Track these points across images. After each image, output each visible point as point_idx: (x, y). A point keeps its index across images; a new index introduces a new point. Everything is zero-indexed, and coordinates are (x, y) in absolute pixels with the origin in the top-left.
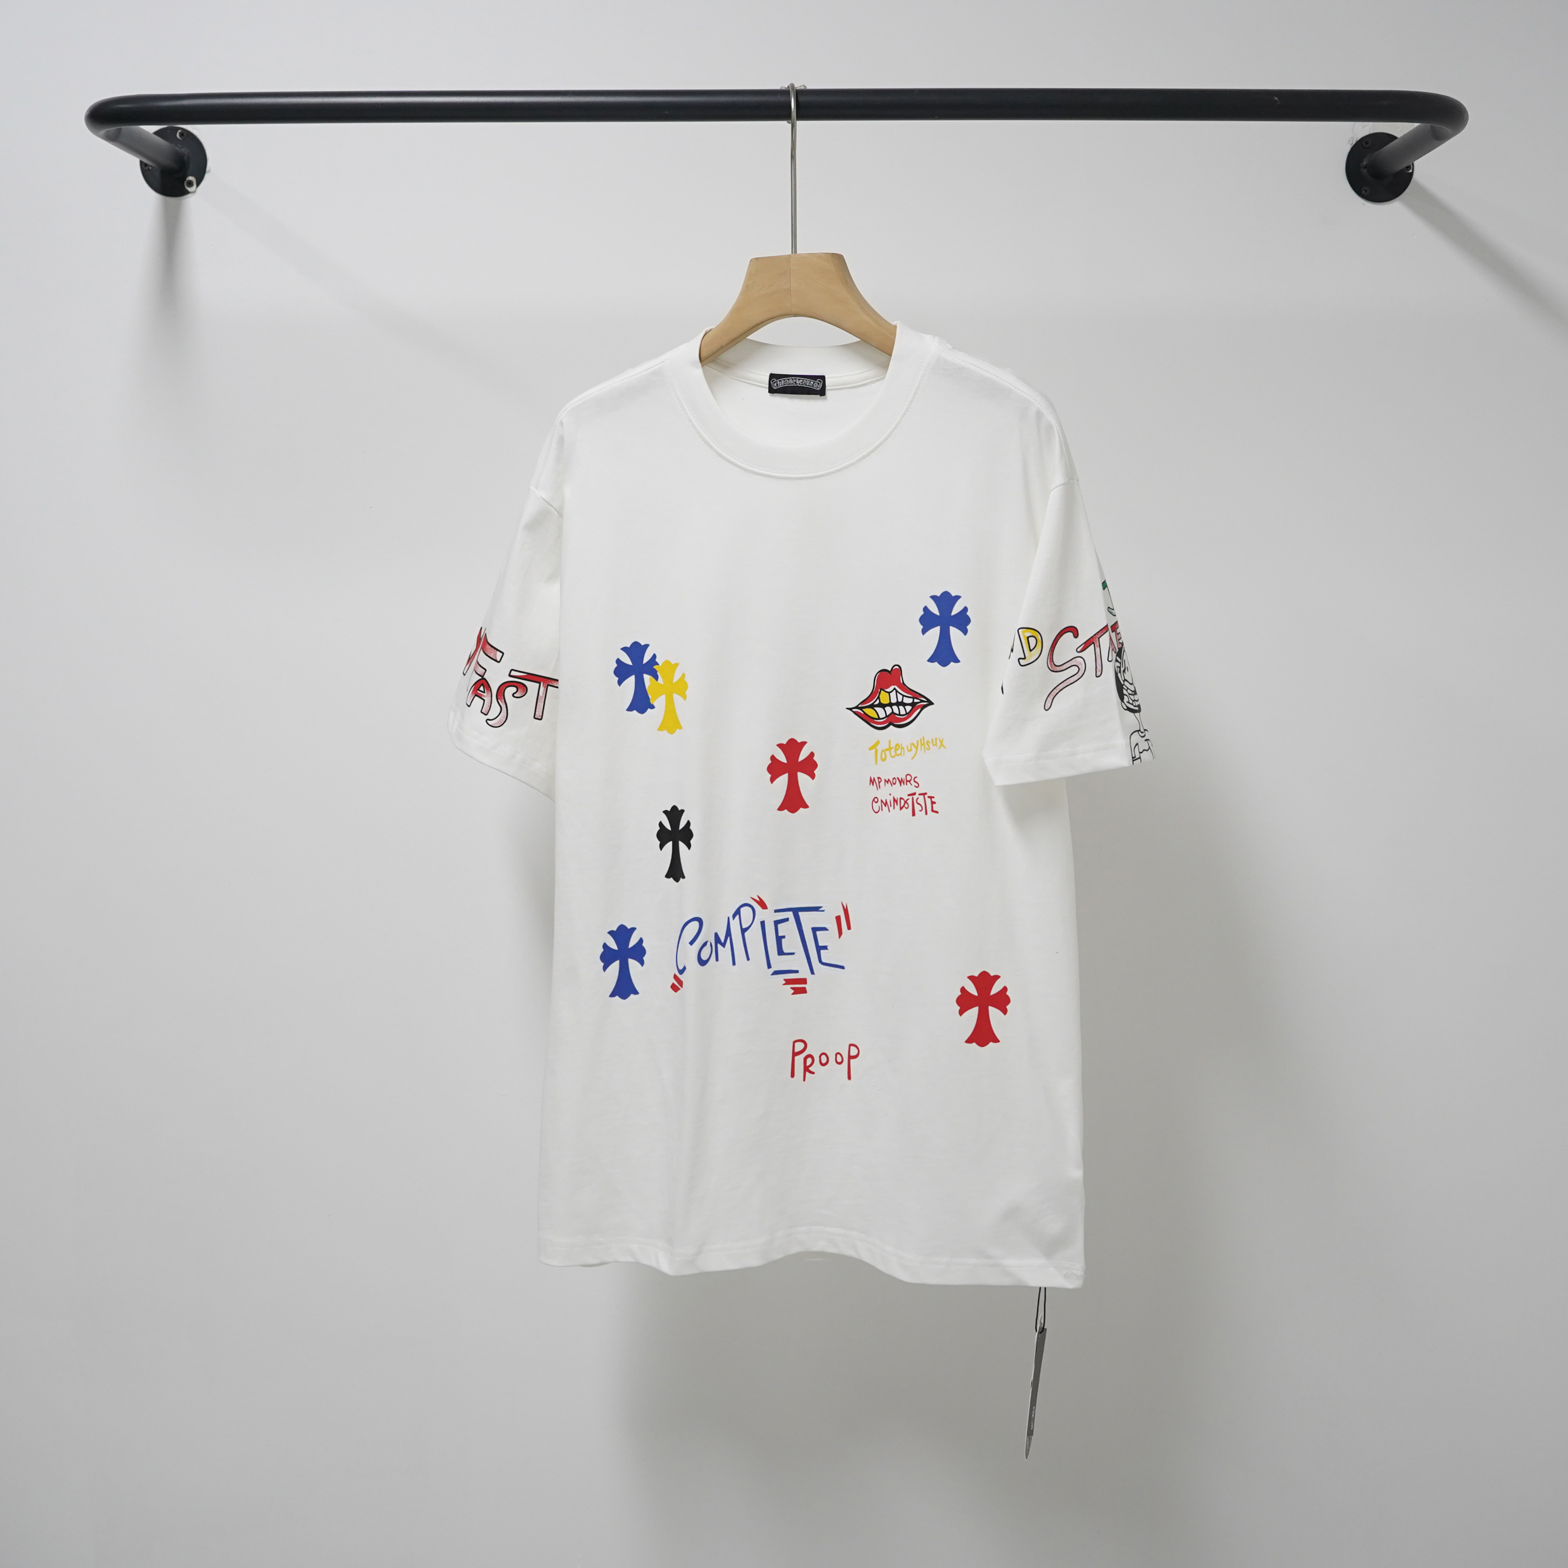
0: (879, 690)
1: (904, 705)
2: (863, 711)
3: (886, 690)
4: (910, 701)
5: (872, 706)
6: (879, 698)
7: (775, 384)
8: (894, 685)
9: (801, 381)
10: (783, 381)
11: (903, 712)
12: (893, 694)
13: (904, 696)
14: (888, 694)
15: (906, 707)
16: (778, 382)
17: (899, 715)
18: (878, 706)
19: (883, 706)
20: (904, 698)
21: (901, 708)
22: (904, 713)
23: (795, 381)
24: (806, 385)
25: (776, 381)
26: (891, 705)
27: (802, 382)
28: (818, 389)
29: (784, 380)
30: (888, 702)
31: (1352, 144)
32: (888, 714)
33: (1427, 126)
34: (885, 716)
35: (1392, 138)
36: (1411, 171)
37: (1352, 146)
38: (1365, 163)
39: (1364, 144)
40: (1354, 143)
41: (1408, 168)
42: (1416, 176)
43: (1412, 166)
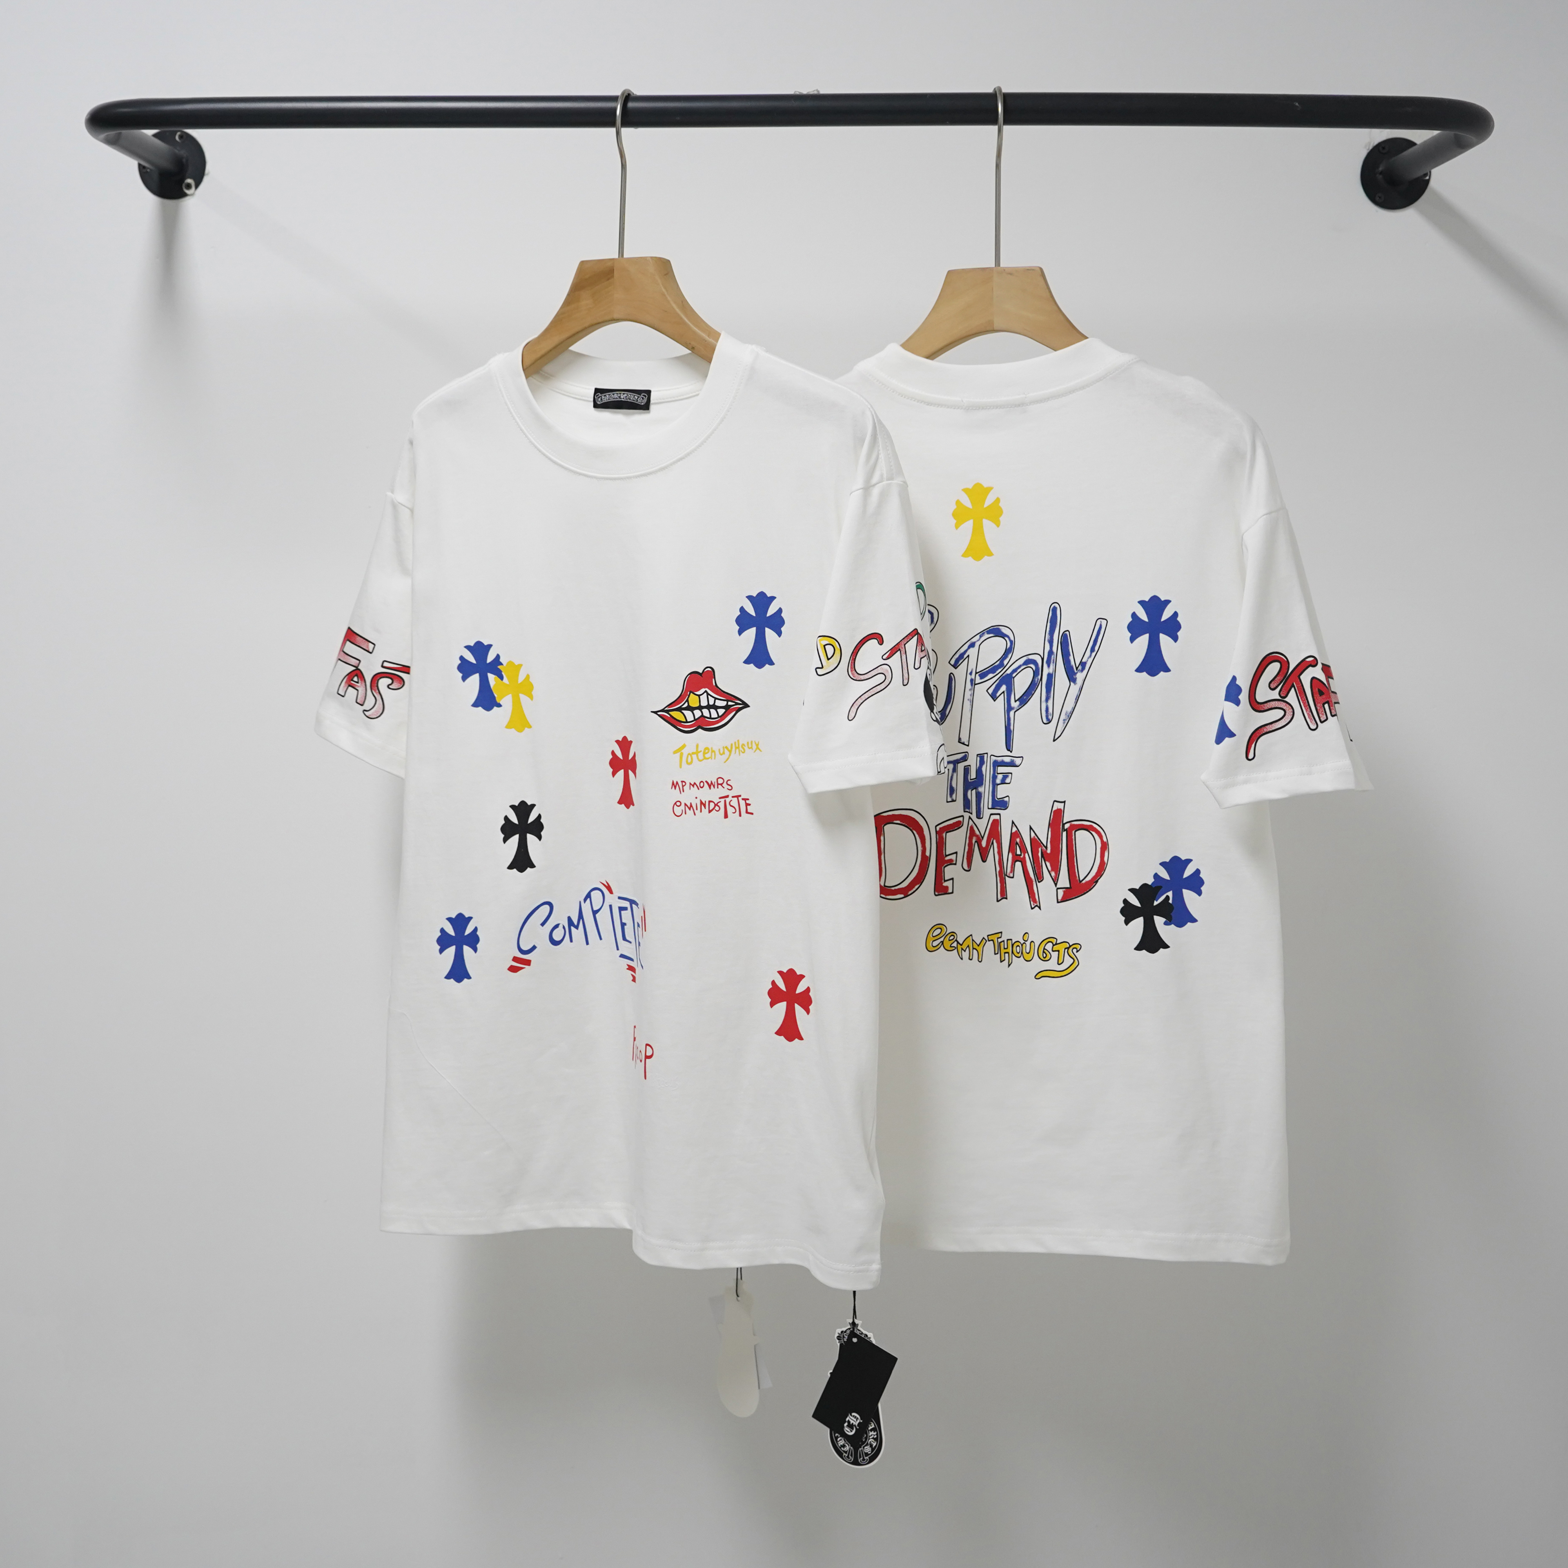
0: (689, 693)
1: (716, 708)
2: (669, 714)
3: (696, 693)
4: (724, 704)
5: (680, 709)
6: (687, 701)
7: (600, 399)
8: (705, 688)
9: (625, 395)
10: (607, 396)
11: (714, 714)
12: (704, 698)
13: (716, 699)
14: (697, 697)
15: (719, 710)
16: (603, 397)
17: (710, 718)
18: (686, 709)
19: (691, 709)
20: (717, 700)
21: (713, 711)
22: (716, 716)
23: (619, 396)
24: (630, 399)
25: (600, 395)
26: (700, 708)
27: (626, 397)
28: (642, 404)
29: (609, 395)
30: (697, 705)
31: (1368, 149)
32: (696, 718)
33: (1449, 133)
34: (693, 719)
35: (1411, 144)
36: (1427, 178)
37: (1368, 151)
38: (1381, 169)
39: (1381, 148)
40: (1371, 148)
41: (1426, 175)
42: (1432, 183)
43: (1429, 173)
